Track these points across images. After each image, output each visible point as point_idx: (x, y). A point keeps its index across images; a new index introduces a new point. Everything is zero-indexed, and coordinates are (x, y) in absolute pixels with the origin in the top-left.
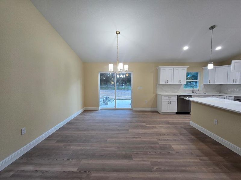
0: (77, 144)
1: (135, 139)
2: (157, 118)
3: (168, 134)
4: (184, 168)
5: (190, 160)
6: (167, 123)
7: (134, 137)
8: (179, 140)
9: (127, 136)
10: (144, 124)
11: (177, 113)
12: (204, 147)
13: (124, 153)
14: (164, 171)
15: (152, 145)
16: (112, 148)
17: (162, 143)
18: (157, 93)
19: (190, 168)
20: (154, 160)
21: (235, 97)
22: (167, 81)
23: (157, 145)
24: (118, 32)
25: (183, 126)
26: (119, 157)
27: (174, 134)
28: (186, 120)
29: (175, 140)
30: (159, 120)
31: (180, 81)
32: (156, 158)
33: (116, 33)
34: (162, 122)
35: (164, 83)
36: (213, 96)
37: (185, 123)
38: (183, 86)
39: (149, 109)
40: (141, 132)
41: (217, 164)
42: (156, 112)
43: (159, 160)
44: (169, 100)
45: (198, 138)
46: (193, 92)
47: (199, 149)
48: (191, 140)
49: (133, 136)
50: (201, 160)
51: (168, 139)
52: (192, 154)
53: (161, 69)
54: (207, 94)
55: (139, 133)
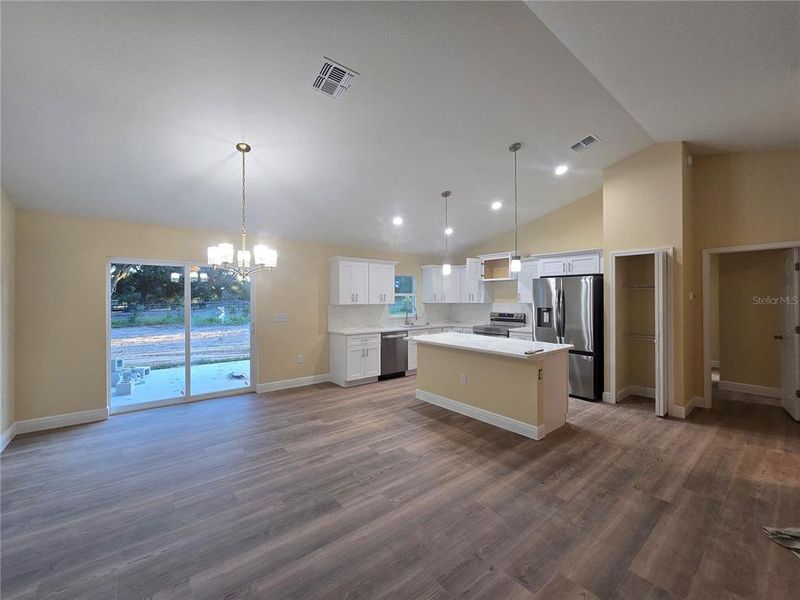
0: (115, 552)
1: (317, 465)
2: (342, 400)
3: (387, 429)
4: (442, 478)
5: (445, 461)
6: (371, 405)
7: (314, 461)
8: (412, 435)
9: (290, 465)
10: (319, 422)
11: (382, 378)
12: (455, 431)
13: (310, 504)
14: (415, 497)
15: (367, 462)
16: (270, 509)
17: (384, 450)
18: (330, 330)
19: (450, 474)
20: (387, 487)
21: (474, 328)
22: (354, 297)
23: (377, 459)
24: (243, 147)
25: (404, 404)
26: (304, 517)
27: (398, 426)
28: (406, 391)
29: (405, 436)
30: (348, 403)
31: (383, 297)
32: (389, 482)
33: (238, 147)
34: (359, 406)
35: (348, 302)
36: (443, 328)
37: (407, 398)
38: (387, 309)
39: (307, 380)
40: (322, 445)
41: (480, 452)
42: (331, 385)
43: (396, 483)
44: (362, 348)
45: (440, 420)
46: (407, 323)
47: (448, 438)
48: (431, 427)
49: (309, 460)
50: (459, 454)
51: (390, 439)
52: (443, 450)
53: (341, 263)
54: (432, 325)
55: (321, 448)
